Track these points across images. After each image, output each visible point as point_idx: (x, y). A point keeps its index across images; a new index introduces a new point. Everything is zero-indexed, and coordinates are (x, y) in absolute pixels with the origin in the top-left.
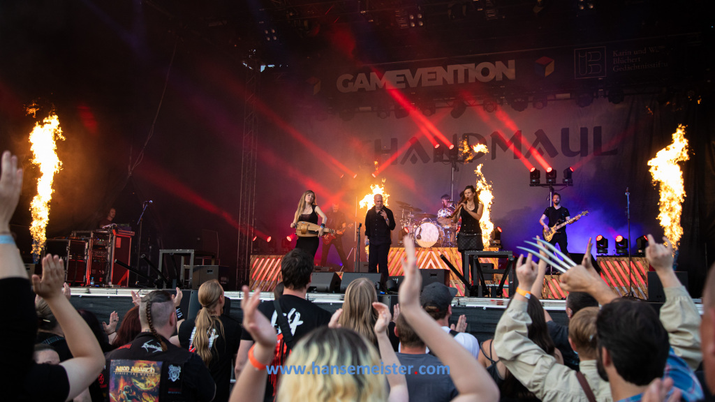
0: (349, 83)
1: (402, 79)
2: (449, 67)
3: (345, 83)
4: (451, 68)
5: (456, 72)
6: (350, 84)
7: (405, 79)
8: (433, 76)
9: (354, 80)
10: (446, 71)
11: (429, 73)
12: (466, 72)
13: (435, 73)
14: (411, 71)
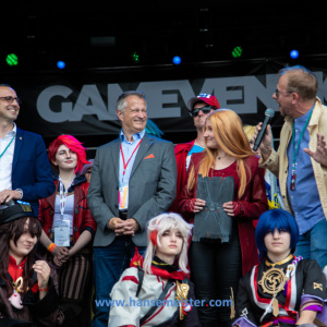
0: (64, 105)
1: (173, 99)
2: (269, 77)
3: (56, 104)
6: (66, 106)
7: (180, 98)
8: (237, 95)
9: (73, 99)
10: (265, 85)
11: (229, 89)
13: (242, 88)
14: (191, 83)
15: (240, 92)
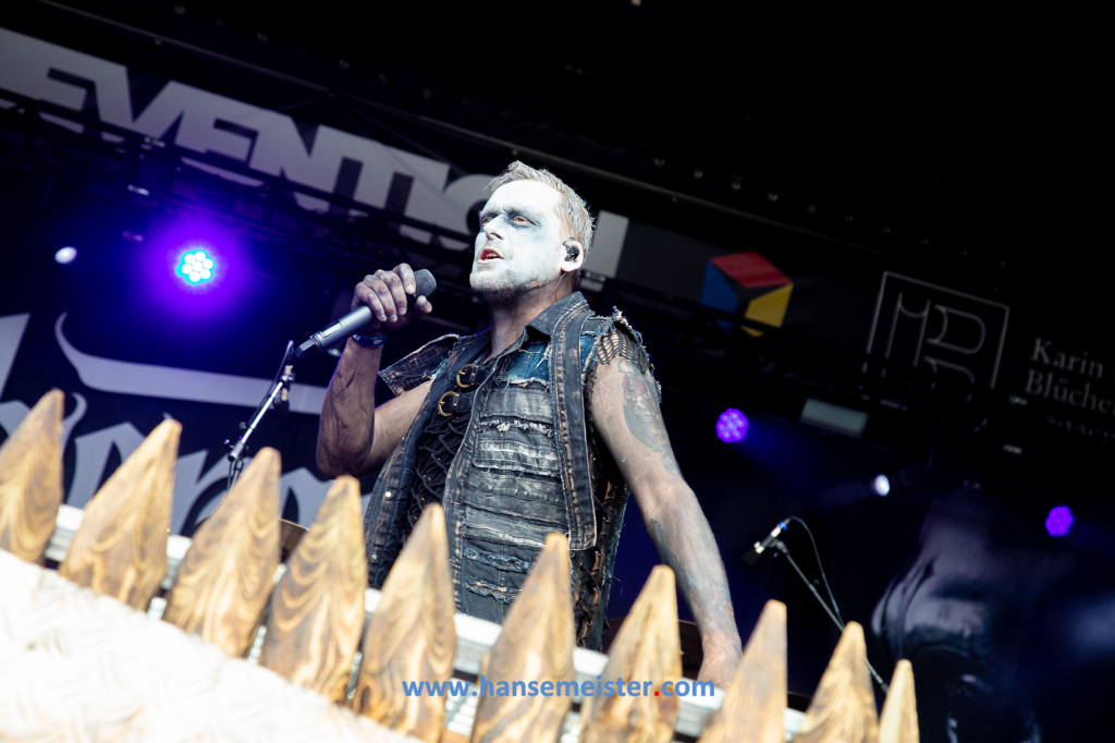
1: (74, 98)
2: (325, 134)
4: (334, 144)
5: (350, 171)
8: (235, 147)
10: (309, 144)
11: (221, 125)
12: (401, 186)
13: (252, 135)
14: (131, 76)
15: (246, 142)
